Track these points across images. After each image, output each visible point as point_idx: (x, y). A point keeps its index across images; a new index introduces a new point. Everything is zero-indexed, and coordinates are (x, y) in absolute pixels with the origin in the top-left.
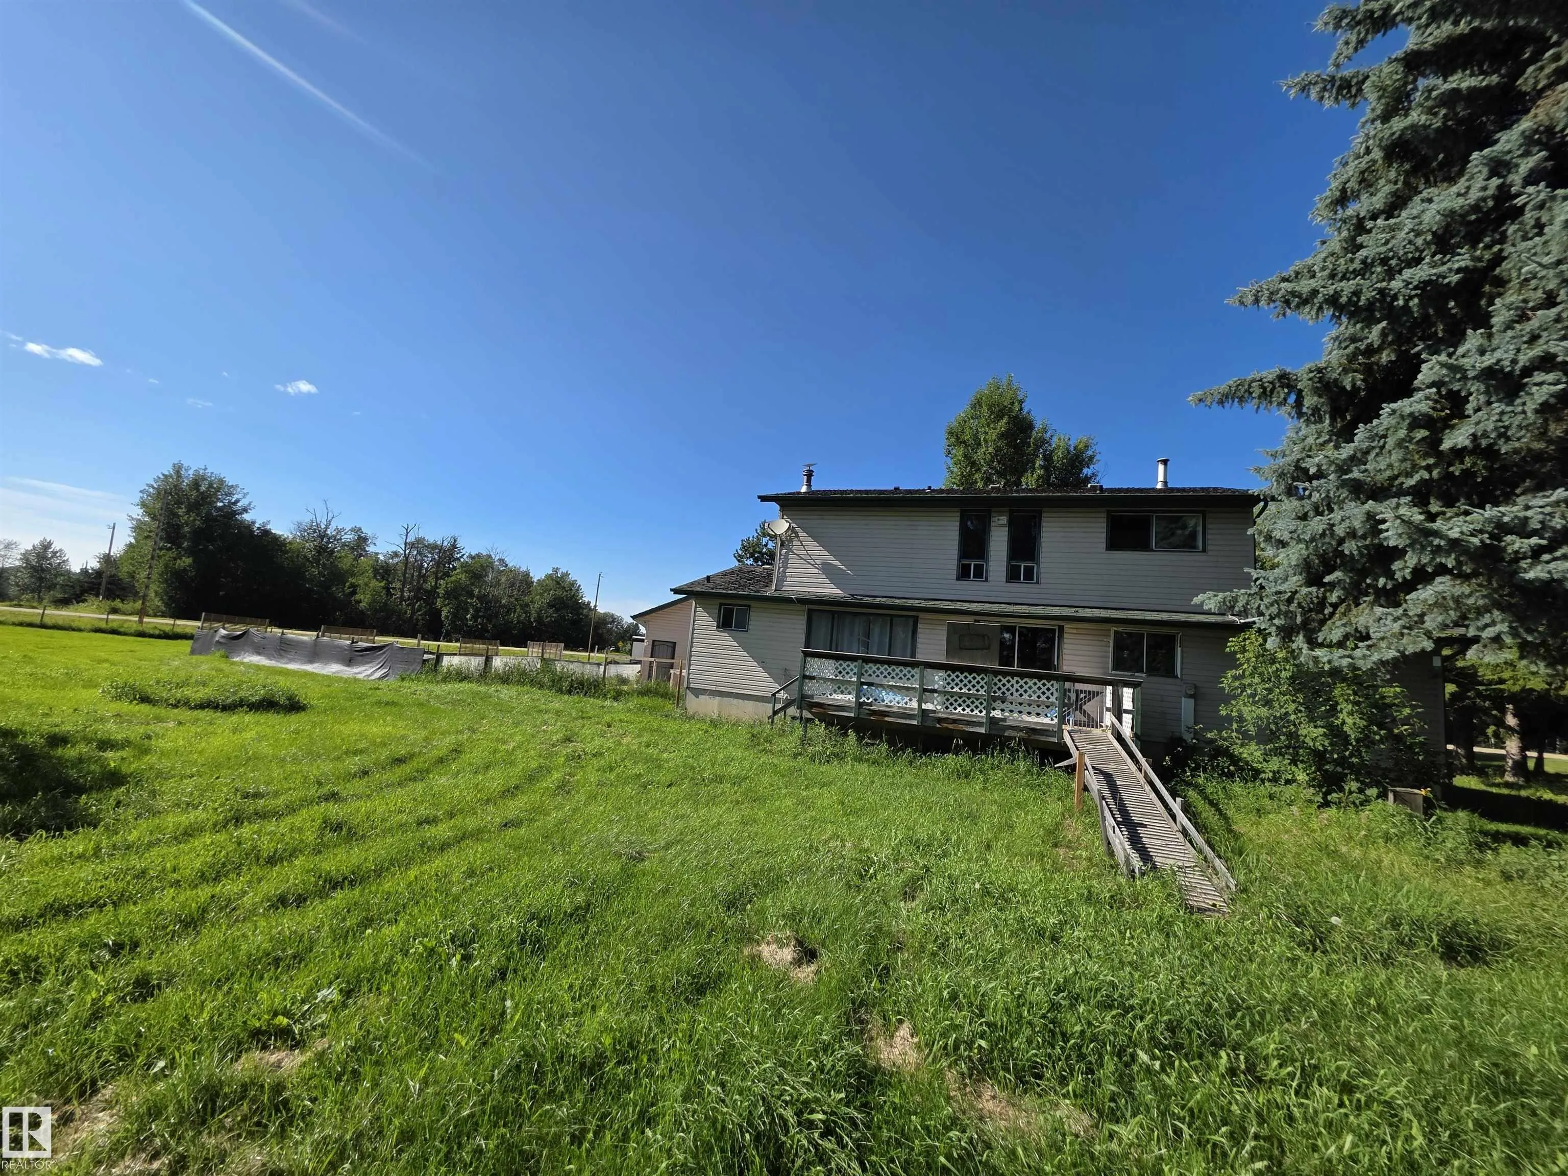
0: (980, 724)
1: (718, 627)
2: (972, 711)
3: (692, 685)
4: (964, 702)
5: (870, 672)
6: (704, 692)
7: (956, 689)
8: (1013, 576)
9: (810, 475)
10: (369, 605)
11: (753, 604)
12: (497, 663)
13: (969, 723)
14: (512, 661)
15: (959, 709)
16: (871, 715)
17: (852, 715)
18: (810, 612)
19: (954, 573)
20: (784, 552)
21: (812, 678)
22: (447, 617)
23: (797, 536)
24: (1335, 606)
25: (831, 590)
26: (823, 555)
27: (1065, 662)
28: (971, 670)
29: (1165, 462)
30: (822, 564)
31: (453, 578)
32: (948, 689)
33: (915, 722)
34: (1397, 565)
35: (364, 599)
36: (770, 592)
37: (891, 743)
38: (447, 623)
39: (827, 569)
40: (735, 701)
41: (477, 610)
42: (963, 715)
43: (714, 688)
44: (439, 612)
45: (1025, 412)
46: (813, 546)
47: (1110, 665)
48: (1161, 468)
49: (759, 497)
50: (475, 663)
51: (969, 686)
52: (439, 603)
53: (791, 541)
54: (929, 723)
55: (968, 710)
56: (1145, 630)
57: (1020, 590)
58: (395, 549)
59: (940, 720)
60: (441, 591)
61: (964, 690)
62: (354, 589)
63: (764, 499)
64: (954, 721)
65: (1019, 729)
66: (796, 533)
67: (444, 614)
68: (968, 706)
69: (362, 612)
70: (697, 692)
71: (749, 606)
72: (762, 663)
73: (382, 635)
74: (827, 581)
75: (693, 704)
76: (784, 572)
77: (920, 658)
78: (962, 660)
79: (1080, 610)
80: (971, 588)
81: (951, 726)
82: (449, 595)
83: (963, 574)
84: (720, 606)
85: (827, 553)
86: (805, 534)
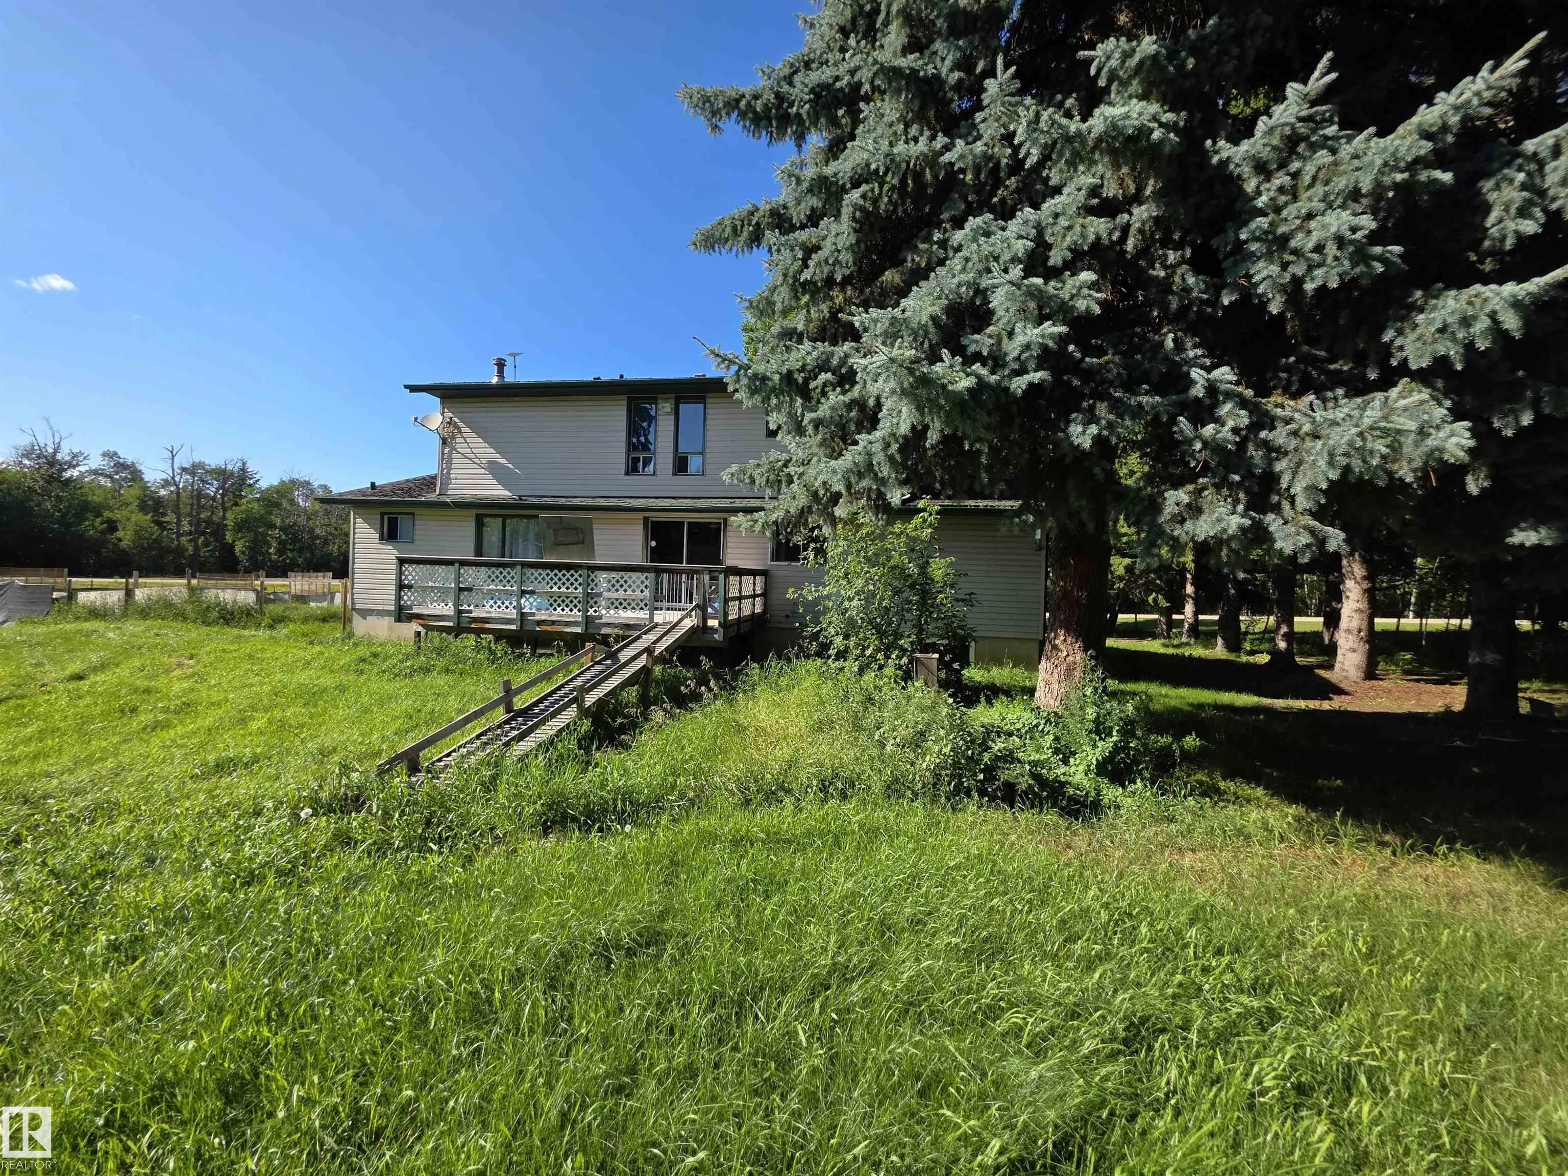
0: (577, 624)
1: (381, 538)
2: (571, 610)
3: (357, 606)
4: (563, 601)
5: (532, 578)
6: (370, 612)
7: (555, 589)
8: (680, 468)
9: (501, 365)
10: (133, 542)
11: (417, 511)
12: (140, 595)
13: (567, 624)
14: (154, 592)
15: (558, 610)
16: (470, 623)
17: (451, 624)
18: (479, 517)
19: (624, 467)
20: (447, 450)
21: (410, 587)
22: (243, 553)
23: (460, 432)
25: (499, 492)
26: (488, 452)
27: (729, 556)
28: (568, 567)
30: (489, 463)
31: (243, 507)
33: (514, 627)
35: (125, 537)
36: (432, 497)
38: (241, 558)
39: (493, 468)
41: (282, 543)
42: (562, 616)
43: (380, 607)
44: (232, 547)
46: (477, 442)
47: (769, 556)
49: (406, 387)
50: (114, 598)
51: (568, 584)
52: (229, 537)
53: (453, 438)
54: (528, 627)
55: (567, 610)
57: (683, 484)
58: (165, 476)
59: (540, 623)
60: (230, 523)
61: (563, 589)
62: (112, 526)
63: (414, 389)
64: (553, 623)
65: (616, 626)
66: (459, 428)
67: (238, 548)
68: (567, 606)
69: (124, 551)
70: (365, 613)
71: (413, 514)
73: (148, 576)
74: (495, 482)
75: (360, 626)
76: (448, 473)
79: (737, 501)
80: (636, 483)
81: (549, 628)
82: (240, 527)
83: (632, 468)
84: (382, 515)
85: (492, 450)
86: (468, 430)
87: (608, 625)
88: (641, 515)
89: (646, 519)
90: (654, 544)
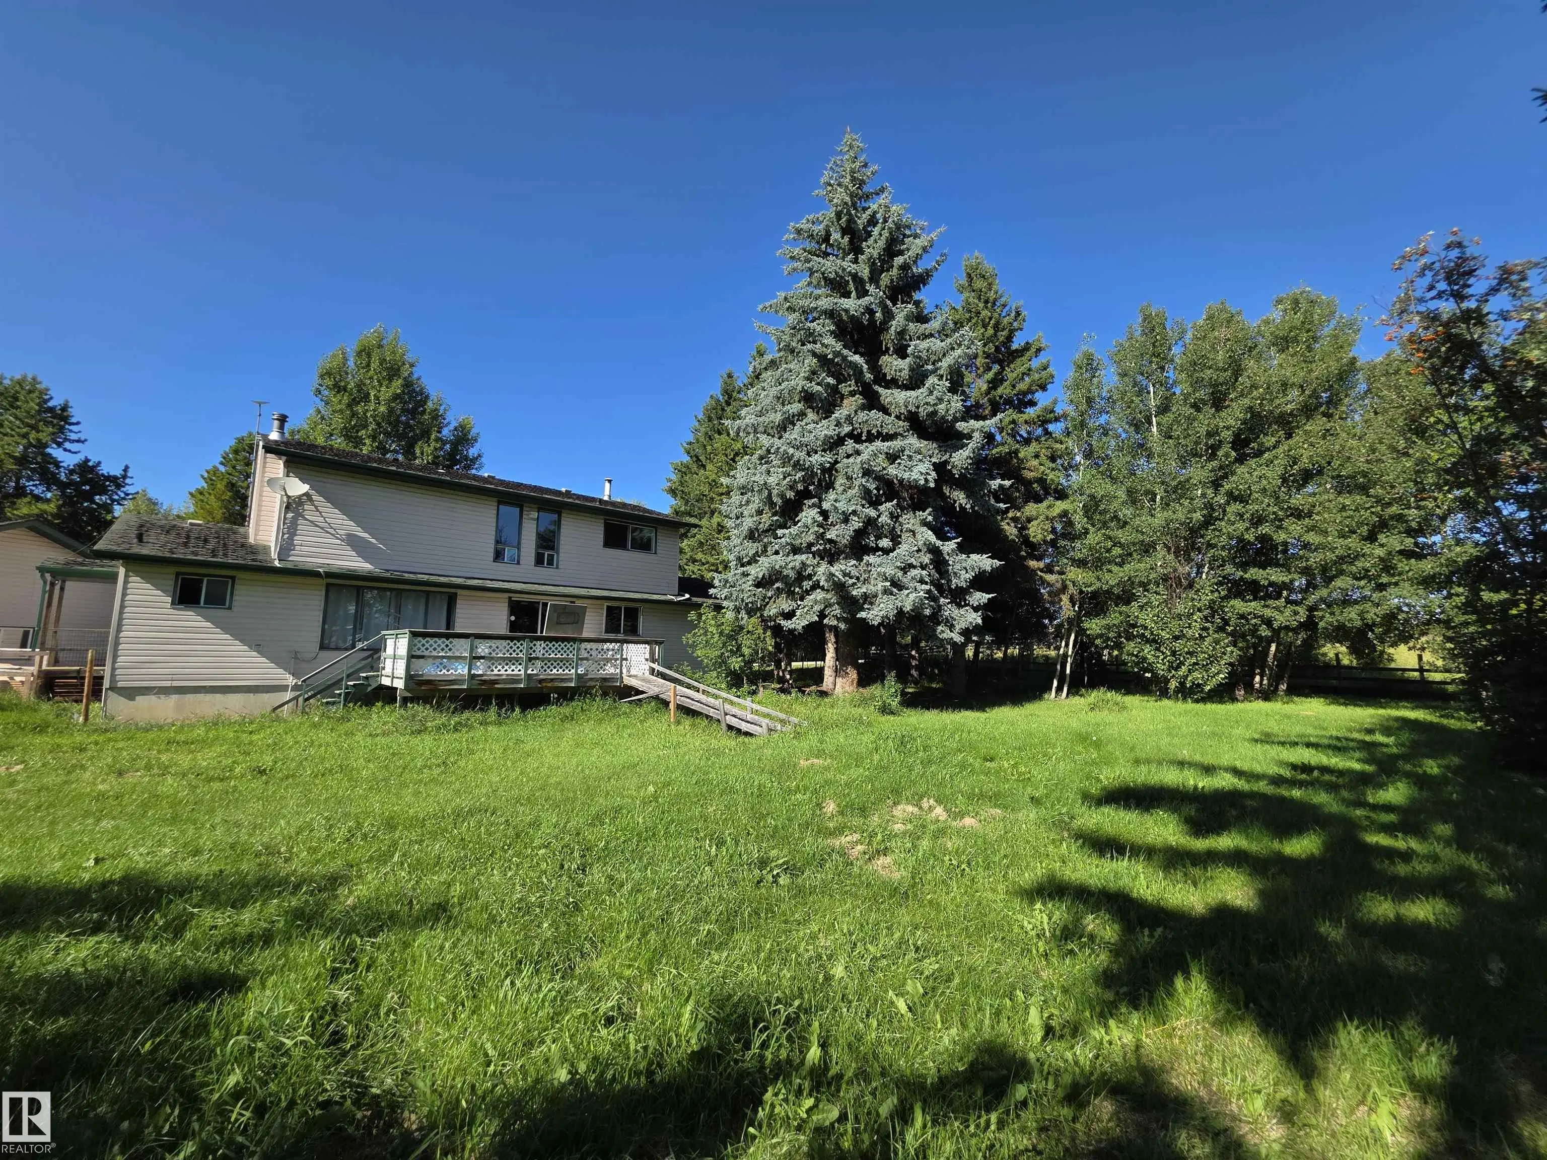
0: (570, 680)
1: (173, 603)
2: (564, 671)
3: (120, 684)
4: (558, 664)
7: (553, 655)
8: (539, 561)
11: (239, 575)
13: (563, 680)
15: (555, 671)
18: (328, 586)
19: (491, 555)
20: (290, 515)
21: (421, 657)
23: (311, 500)
24: (770, 598)
25: (362, 566)
26: (345, 524)
29: (610, 481)
30: (346, 534)
32: (547, 655)
33: (522, 685)
34: (805, 583)
36: (275, 561)
37: (500, 706)
39: (353, 542)
40: (209, 697)
42: (557, 675)
43: (168, 684)
45: (415, 376)
46: (332, 512)
47: (604, 630)
48: (607, 485)
51: (562, 652)
53: (300, 505)
55: (561, 670)
56: (623, 605)
57: (544, 573)
59: (541, 681)
61: (559, 656)
64: (552, 680)
65: (596, 680)
68: (561, 667)
70: (134, 693)
71: (233, 578)
72: (258, 647)
74: (354, 553)
75: (123, 708)
77: (458, 630)
78: (557, 632)
79: (589, 590)
80: (503, 570)
81: (548, 685)
83: (498, 556)
84: (178, 574)
85: (352, 523)
86: (321, 499)
87: (591, 679)
88: (507, 595)
89: (510, 598)
90: (513, 618)
